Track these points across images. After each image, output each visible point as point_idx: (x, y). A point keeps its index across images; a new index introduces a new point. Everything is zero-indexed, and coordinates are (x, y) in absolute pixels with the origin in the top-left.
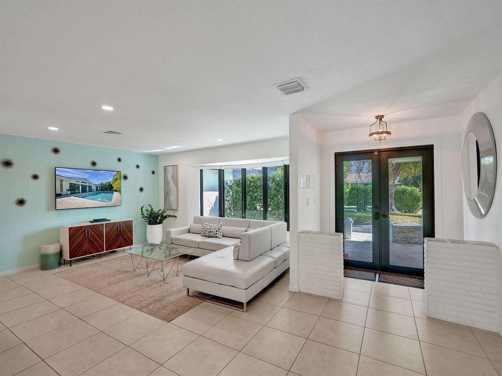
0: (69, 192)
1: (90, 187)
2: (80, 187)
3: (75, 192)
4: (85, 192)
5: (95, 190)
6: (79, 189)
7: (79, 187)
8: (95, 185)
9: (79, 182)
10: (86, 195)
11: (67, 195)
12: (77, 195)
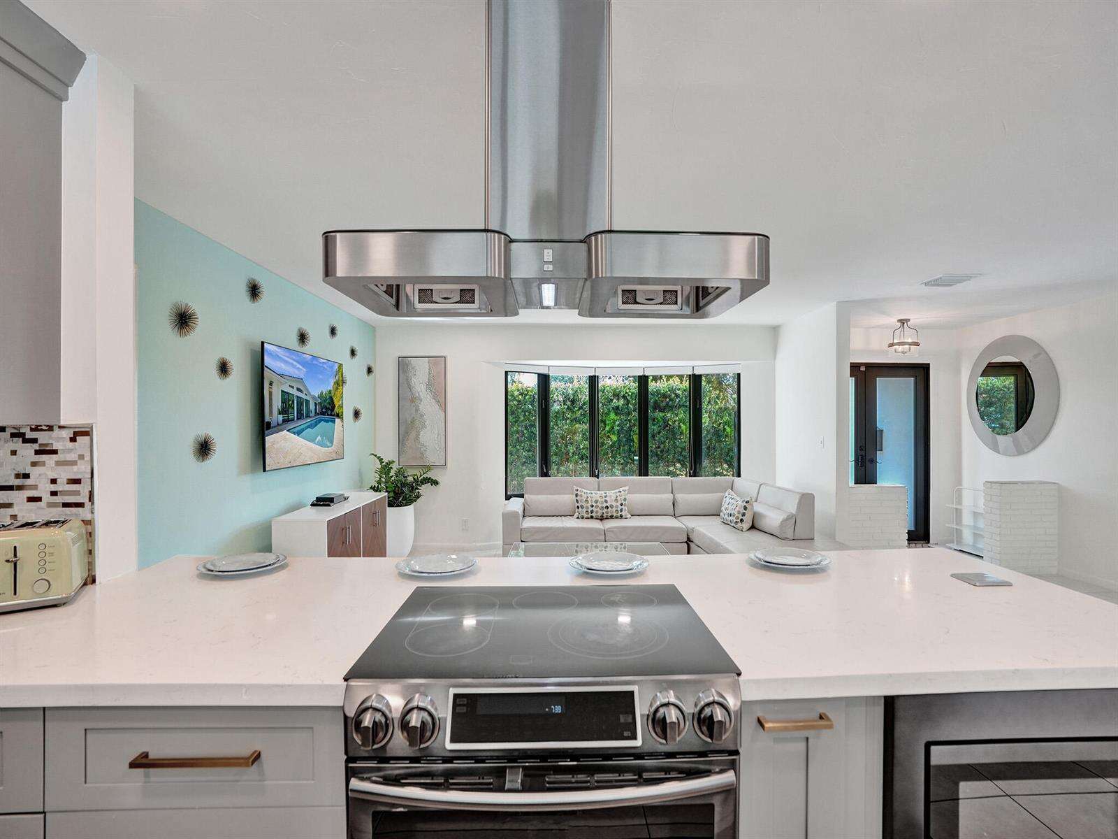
0: (281, 417)
1: (307, 402)
2: (295, 402)
3: (288, 416)
4: (300, 418)
5: (313, 411)
6: (294, 409)
7: (293, 402)
8: (314, 398)
9: (293, 387)
10: (303, 426)
11: (279, 427)
12: (291, 426)
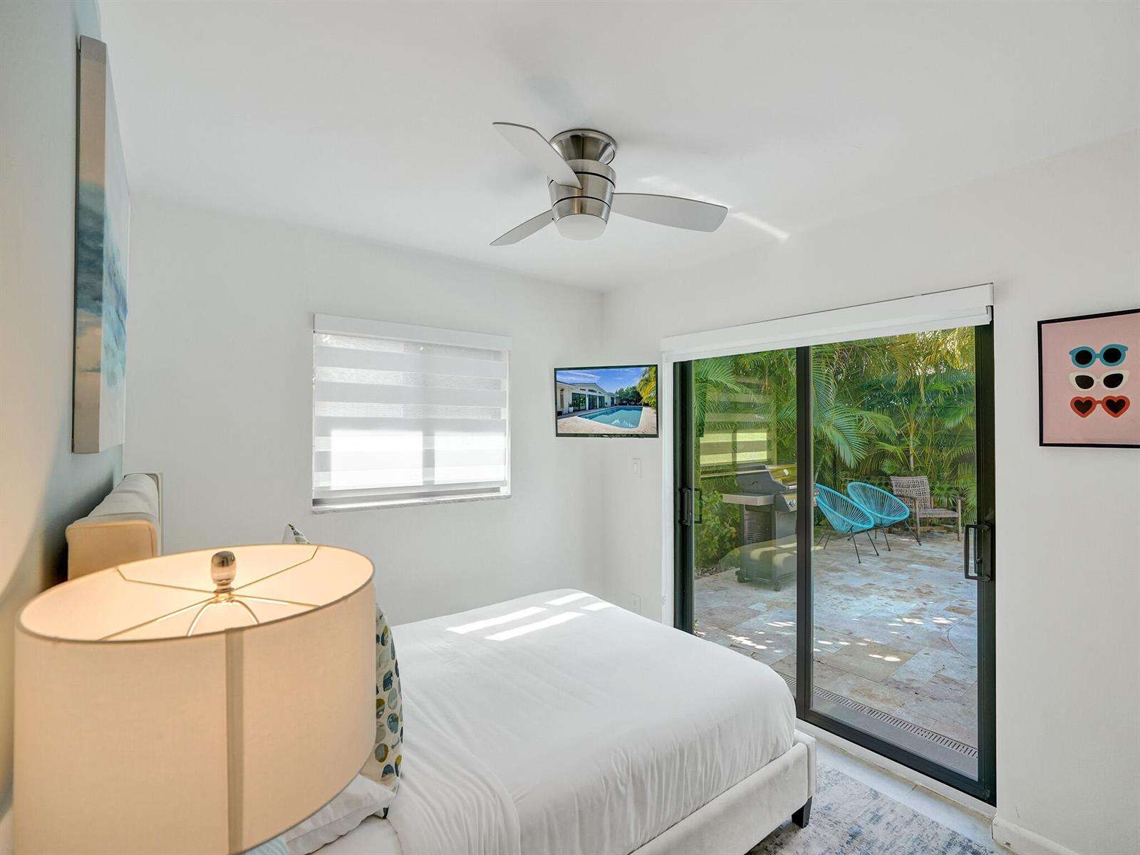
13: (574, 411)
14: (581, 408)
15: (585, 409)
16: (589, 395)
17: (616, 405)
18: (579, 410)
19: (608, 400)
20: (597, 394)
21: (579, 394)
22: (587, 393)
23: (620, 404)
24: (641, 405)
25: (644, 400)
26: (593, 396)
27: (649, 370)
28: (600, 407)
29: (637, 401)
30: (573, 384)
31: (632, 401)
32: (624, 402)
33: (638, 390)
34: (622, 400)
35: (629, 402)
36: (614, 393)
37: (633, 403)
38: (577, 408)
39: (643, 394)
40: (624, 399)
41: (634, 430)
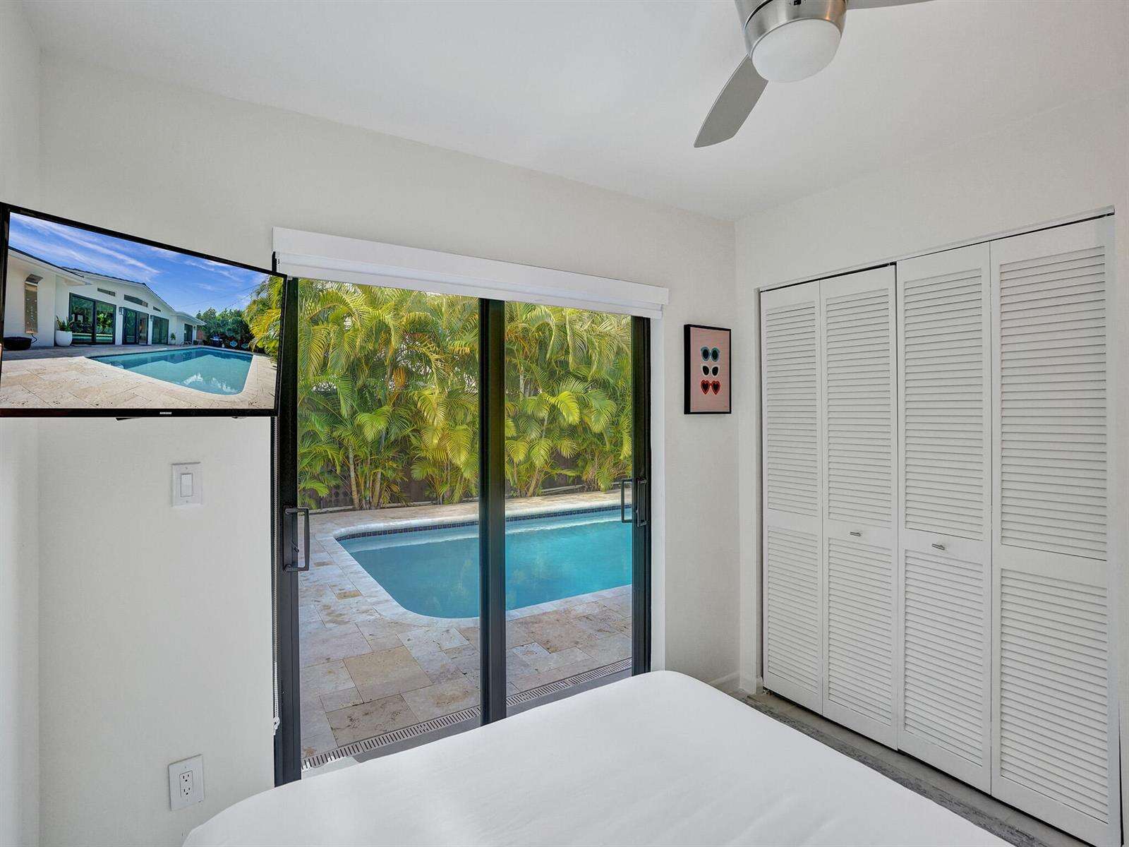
13: (75, 342)
14: (99, 337)
15: (113, 342)
16: (126, 310)
17: (196, 343)
18: (93, 342)
19: (177, 329)
20: (149, 311)
21: (95, 302)
22: (119, 302)
23: (205, 343)
24: (249, 349)
25: (257, 342)
26: (136, 312)
27: (271, 285)
28: (154, 343)
29: (242, 342)
30: (74, 271)
31: (232, 339)
32: (216, 339)
33: (247, 319)
34: (211, 336)
35: (225, 340)
36: (194, 316)
37: (234, 344)
38: (87, 336)
39: (254, 328)
40: (216, 334)
41: (232, 397)
